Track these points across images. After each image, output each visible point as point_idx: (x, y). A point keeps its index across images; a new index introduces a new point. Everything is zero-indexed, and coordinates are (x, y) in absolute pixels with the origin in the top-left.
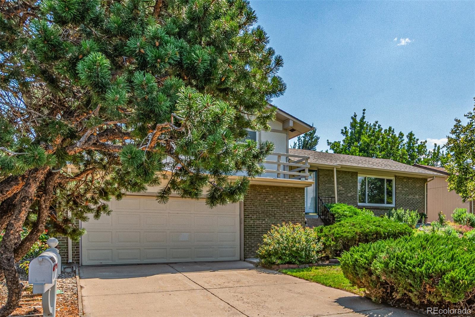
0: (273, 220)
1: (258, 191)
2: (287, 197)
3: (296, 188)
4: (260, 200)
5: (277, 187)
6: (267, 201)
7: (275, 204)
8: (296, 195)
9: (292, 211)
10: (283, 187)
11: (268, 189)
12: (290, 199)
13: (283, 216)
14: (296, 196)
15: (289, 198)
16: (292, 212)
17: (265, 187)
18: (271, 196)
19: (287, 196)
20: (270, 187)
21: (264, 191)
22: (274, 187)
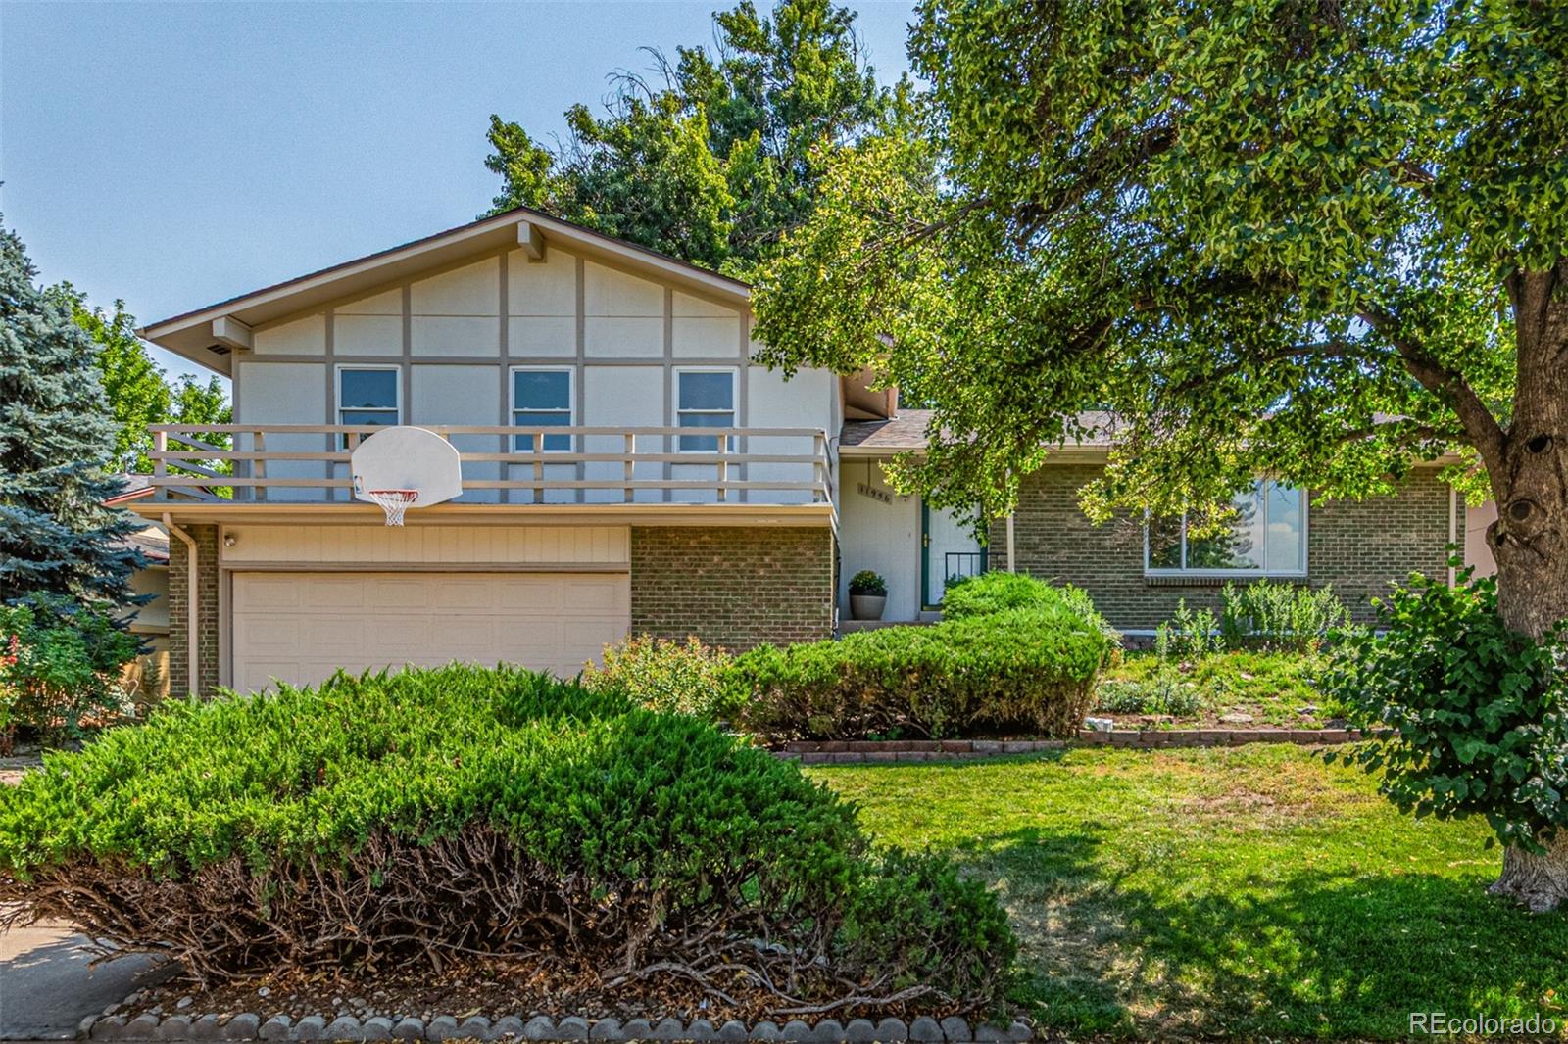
0: (722, 629)
1: (675, 544)
2: (767, 560)
3: (800, 530)
4: (679, 571)
5: (735, 529)
6: (700, 572)
7: (728, 581)
8: (800, 550)
9: (786, 600)
10: (756, 530)
11: (706, 538)
12: (778, 564)
13: (756, 617)
14: (800, 555)
15: (776, 560)
16: (783, 605)
17: (696, 532)
18: (716, 559)
19: (767, 554)
20: (713, 531)
21: (693, 543)
22: (725, 529)
